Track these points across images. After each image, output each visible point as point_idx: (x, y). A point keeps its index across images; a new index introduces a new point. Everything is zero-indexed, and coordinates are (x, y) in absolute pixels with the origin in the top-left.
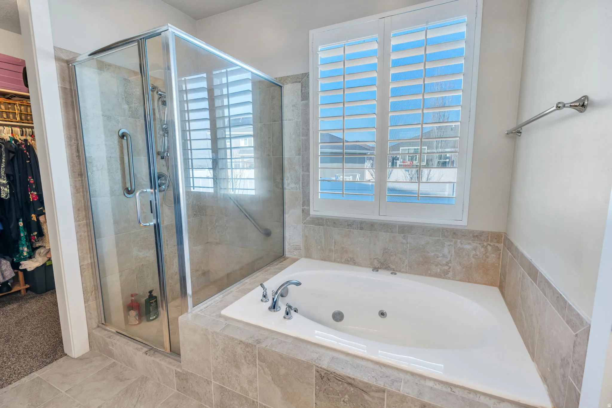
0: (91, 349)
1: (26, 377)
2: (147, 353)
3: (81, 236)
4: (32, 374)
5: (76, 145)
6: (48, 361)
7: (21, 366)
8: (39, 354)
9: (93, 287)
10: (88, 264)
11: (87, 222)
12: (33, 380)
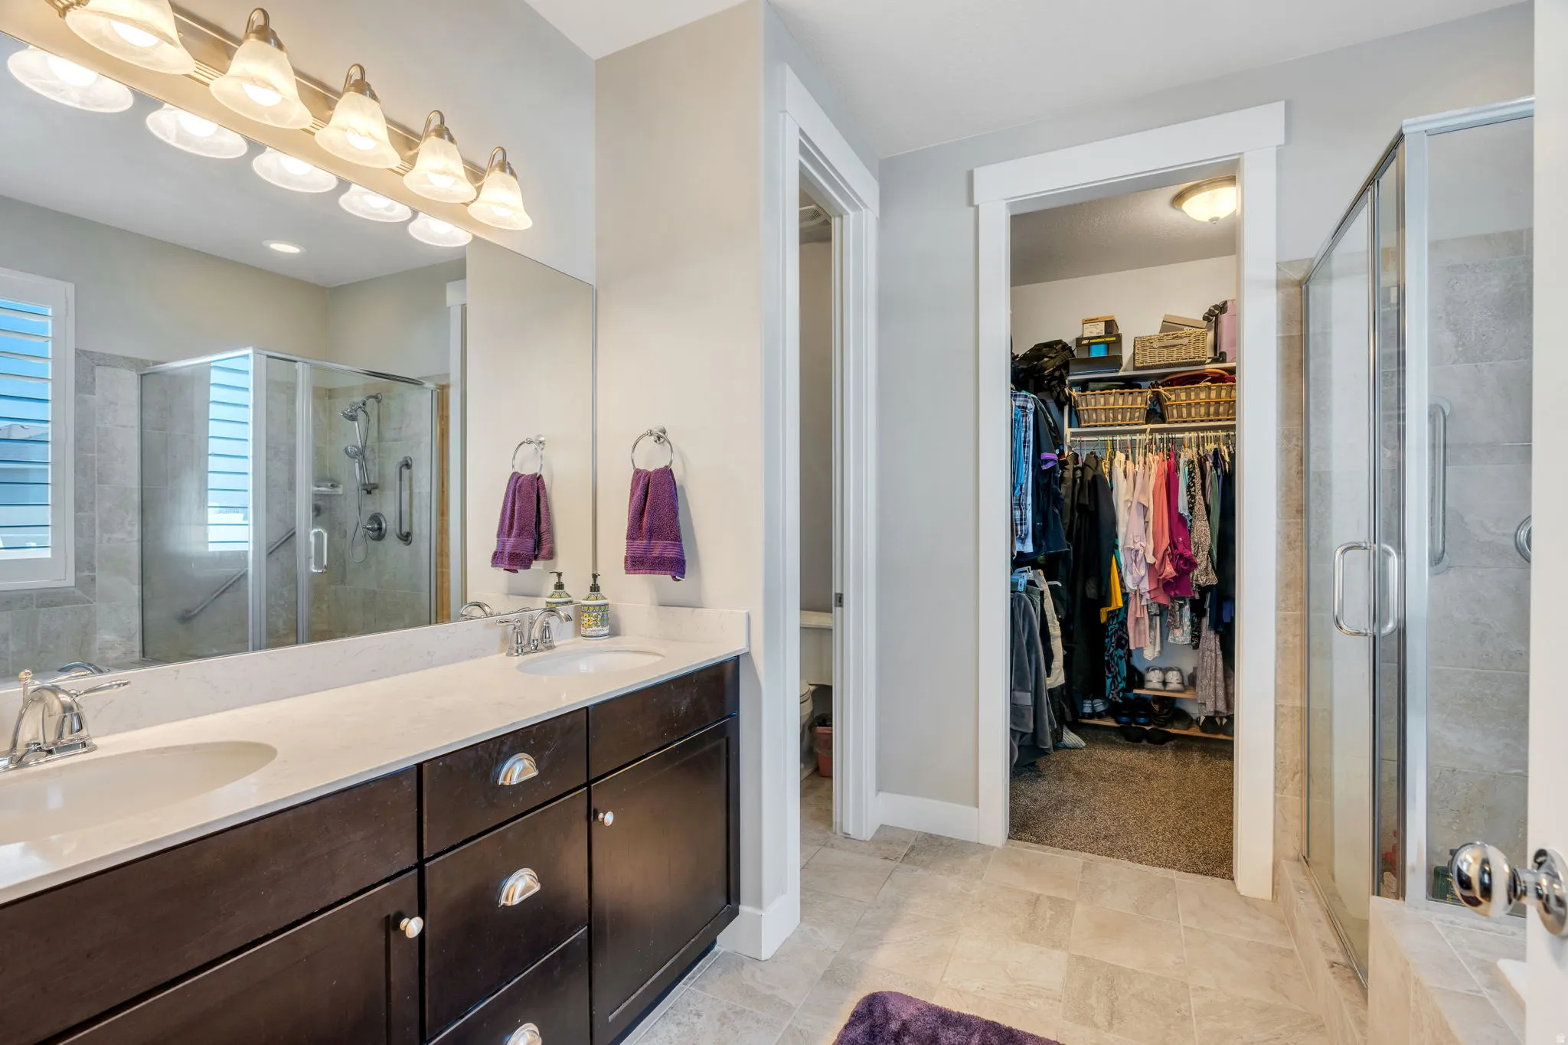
0: (1275, 897)
1: (1163, 869)
2: (1335, 965)
3: (1286, 641)
4: (1170, 870)
5: (1300, 449)
6: (1202, 867)
7: (1168, 851)
8: (1201, 851)
9: (1300, 764)
10: (1293, 707)
11: (1301, 615)
12: (1167, 879)
